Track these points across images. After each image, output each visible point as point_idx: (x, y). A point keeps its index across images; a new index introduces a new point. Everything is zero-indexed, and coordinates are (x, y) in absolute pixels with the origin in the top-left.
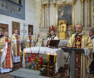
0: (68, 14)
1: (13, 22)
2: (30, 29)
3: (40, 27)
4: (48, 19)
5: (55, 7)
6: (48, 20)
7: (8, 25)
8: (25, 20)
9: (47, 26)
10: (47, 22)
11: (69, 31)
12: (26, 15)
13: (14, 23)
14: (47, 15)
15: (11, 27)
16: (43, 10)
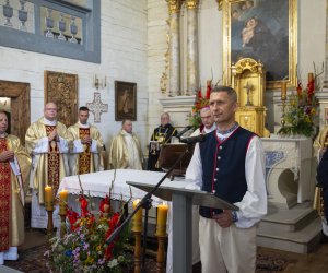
0: (274, 33)
1: (49, 74)
2: (124, 97)
3: (163, 90)
4: (192, 57)
5: (220, 8)
6: (192, 63)
7: (28, 85)
8: (99, 62)
9: (188, 83)
10: (188, 69)
11: (275, 105)
12: (103, 43)
13: (51, 78)
14: (188, 41)
15: (42, 94)
16: (173, 21)
